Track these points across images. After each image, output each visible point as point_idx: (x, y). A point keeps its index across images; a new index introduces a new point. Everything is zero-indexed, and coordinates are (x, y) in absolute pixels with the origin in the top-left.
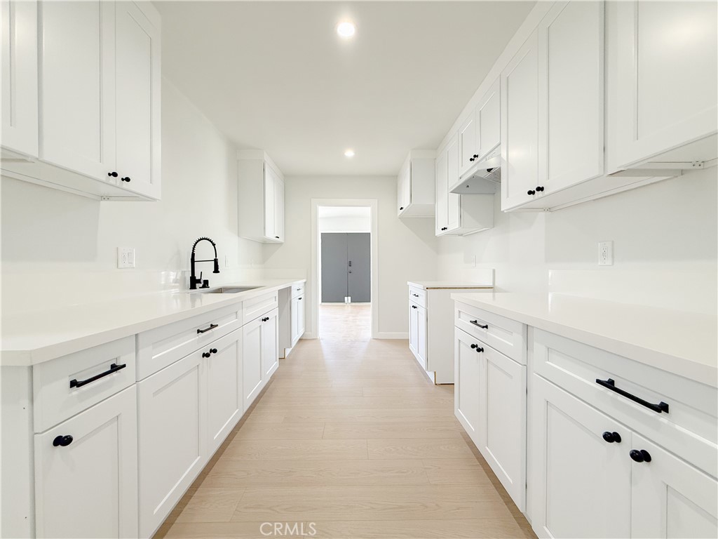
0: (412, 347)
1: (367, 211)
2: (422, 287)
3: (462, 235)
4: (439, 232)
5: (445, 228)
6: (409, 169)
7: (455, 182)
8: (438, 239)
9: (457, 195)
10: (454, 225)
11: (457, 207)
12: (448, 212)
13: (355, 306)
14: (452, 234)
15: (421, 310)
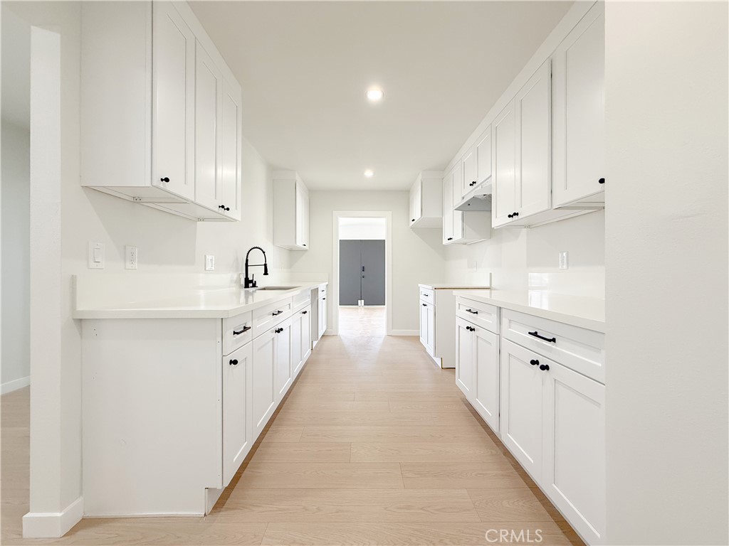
0: (423, 340)
1: (383, 221)
2: (431, 287)
3: (465, 244)
4: (445, 242)
5: (450, 239)
6: (420, 187)
7: (459, 202)
8: (445, 246)
9: (460, 212)
10: (458, 236)
11: (460, 221)
12: (453, 226)
13: (368, 309)
14: (457, 243)
15: (431, 307)
